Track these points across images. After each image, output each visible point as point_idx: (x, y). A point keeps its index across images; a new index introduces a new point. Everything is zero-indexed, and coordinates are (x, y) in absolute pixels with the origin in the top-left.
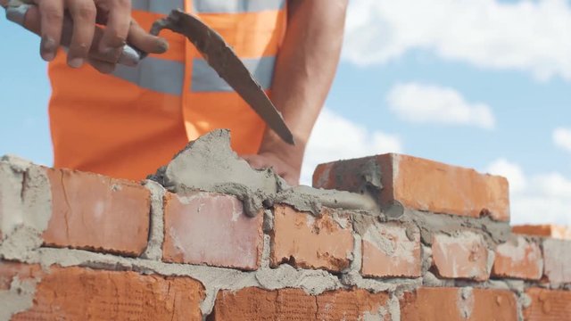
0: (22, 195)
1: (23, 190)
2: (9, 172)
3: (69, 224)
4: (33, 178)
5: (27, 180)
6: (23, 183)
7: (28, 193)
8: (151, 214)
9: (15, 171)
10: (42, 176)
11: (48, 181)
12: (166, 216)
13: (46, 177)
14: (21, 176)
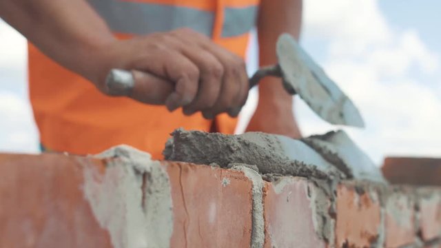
0: (143, 205)
1: (144, 198)
2: (131, 173)
3: (188, 235)
4: (155, 181)
5: (148, 182)
6: (143, 187)
7: (151, 201)
8: (253, 211)
9: (137, 172)
10: (162, 175)
11: (169, 181)
12: (266, 212)
13: (168, 177)
14: (141, 178)
